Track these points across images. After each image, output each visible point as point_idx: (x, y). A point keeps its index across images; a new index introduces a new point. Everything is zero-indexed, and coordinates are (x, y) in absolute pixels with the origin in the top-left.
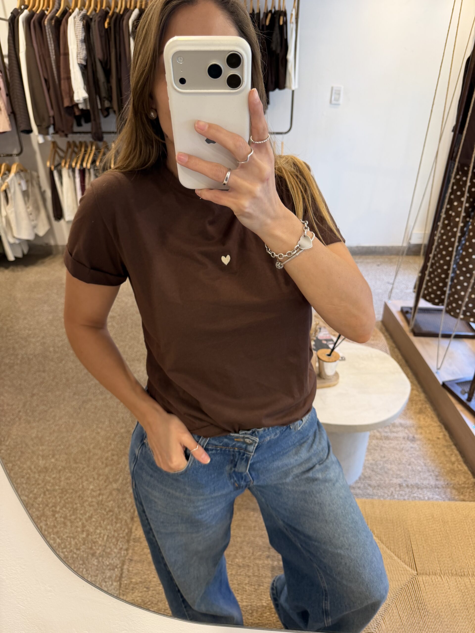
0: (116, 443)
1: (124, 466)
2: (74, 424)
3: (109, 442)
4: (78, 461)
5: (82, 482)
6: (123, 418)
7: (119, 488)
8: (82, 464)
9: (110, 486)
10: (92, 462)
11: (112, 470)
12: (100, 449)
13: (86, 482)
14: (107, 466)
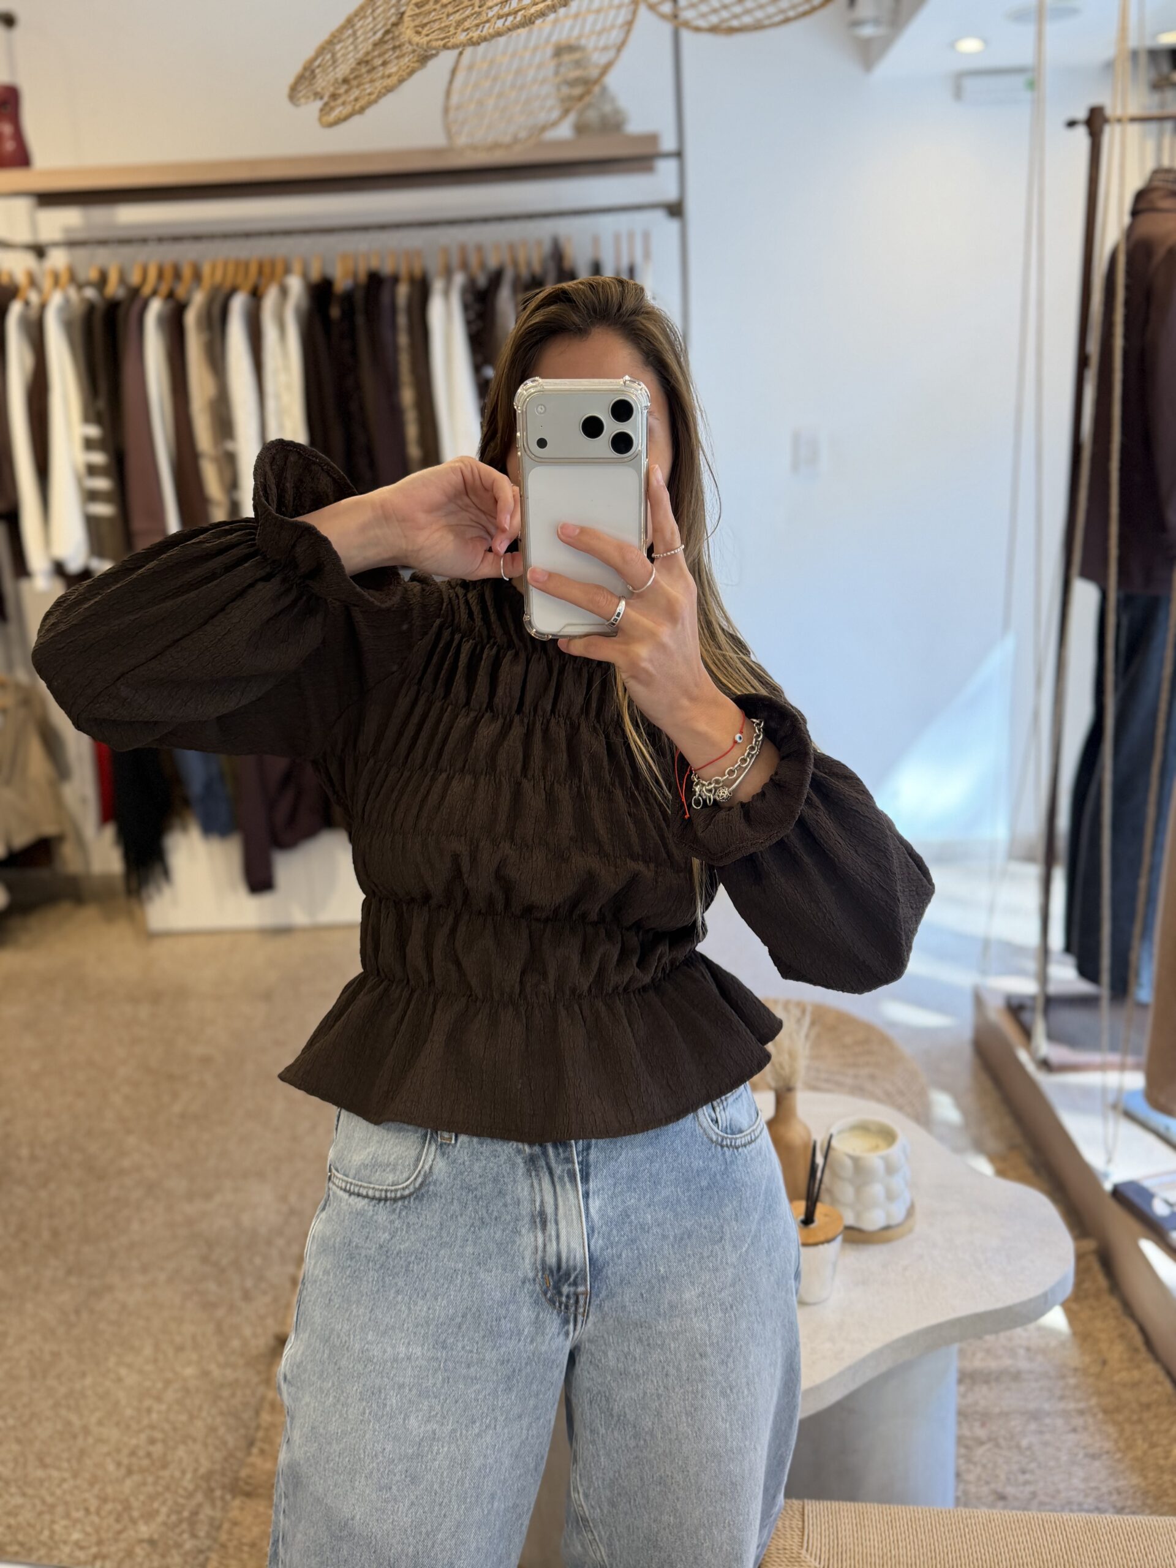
0: (163, 1407)
1: (177, 1474)
2: (56, 1355)
3: (148, 1403)
4: (48, 1460)
5: (53, 1522)
6: (194, 1338)
7: (156, 1536)
8: (59, 1469)
9: (131, 1533)
10: (88, 1462)
11: (144, 1484)
12: (117, 1424)
13: (64, 1522)
14: (130, 1472)
